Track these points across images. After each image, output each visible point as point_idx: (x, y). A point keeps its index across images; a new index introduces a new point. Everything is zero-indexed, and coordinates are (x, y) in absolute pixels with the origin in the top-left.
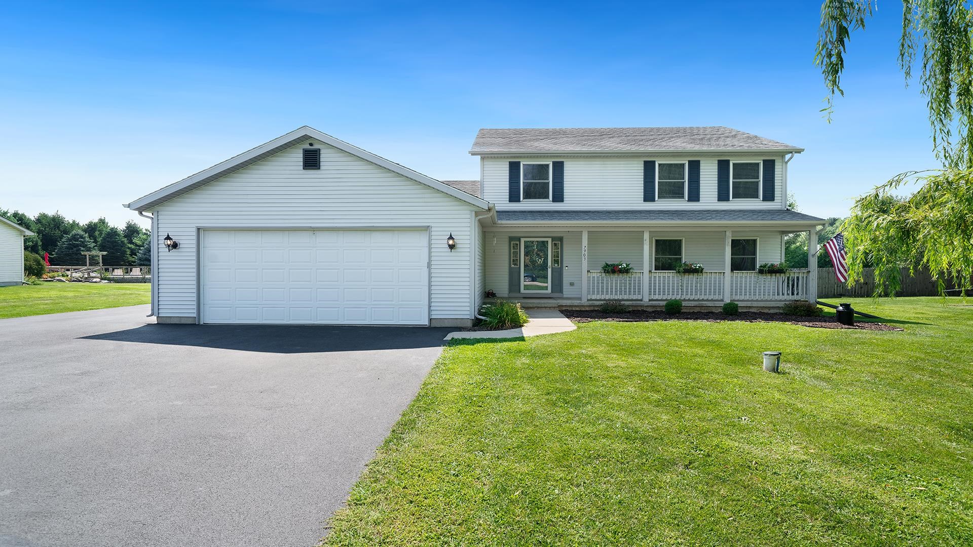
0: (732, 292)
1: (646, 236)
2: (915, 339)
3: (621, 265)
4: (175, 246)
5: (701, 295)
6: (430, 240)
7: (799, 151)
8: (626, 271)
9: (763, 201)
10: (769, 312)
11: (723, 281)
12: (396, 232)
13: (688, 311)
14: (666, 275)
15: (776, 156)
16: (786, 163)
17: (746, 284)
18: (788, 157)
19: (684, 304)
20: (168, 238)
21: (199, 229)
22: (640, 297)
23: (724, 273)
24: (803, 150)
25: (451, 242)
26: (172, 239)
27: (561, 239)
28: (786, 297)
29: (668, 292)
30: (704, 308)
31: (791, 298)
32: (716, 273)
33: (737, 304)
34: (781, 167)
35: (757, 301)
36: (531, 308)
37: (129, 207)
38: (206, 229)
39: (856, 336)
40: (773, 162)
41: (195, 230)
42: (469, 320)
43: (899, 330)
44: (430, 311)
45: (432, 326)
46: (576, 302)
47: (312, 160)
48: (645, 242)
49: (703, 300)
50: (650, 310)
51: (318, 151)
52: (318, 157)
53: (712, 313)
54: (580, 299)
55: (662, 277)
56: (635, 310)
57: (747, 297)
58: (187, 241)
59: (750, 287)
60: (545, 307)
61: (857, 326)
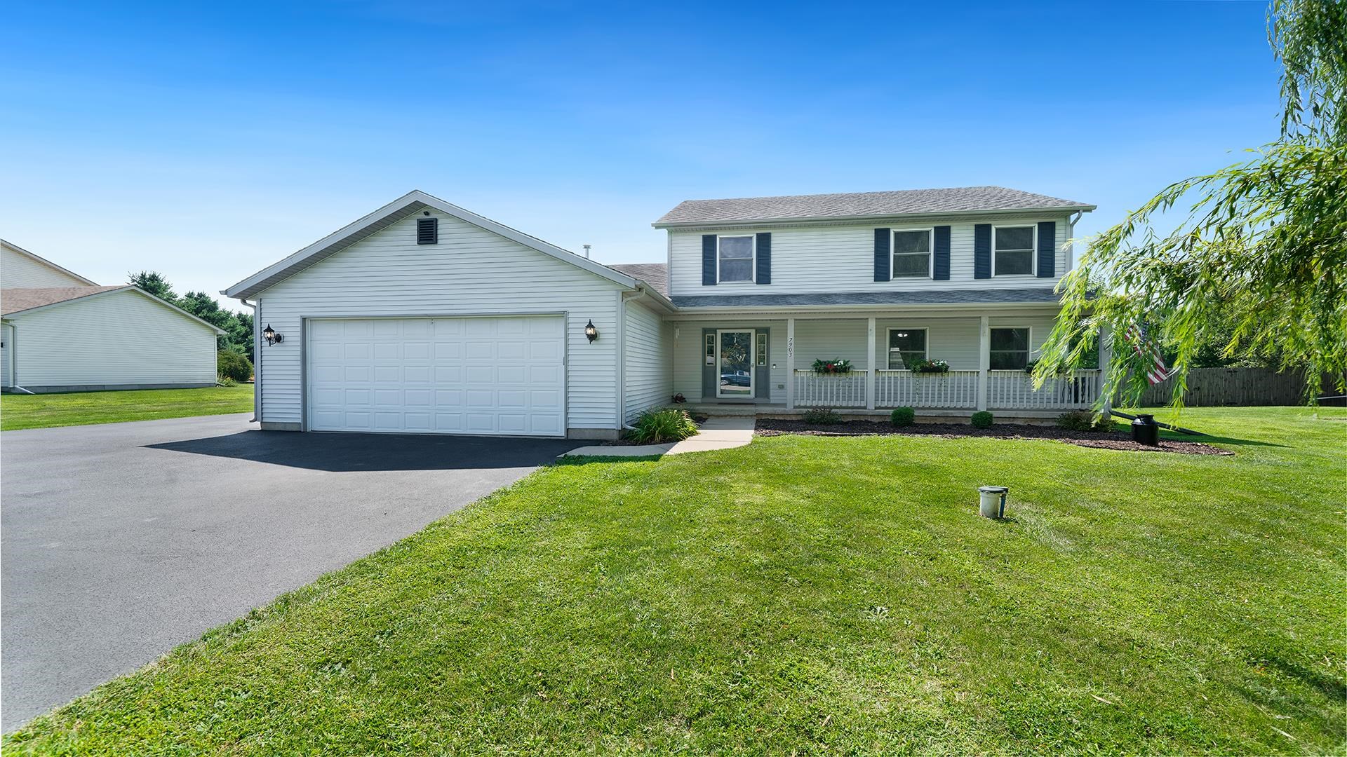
0: (988, 398)
1: (872, 325)
2: (1247, 468)
3: (837, 362)
4: (279, 339)
5: (946, 401)
6: (566, 329)
7: (1089, 209)
8: (844, 369)
9: (1038, 277)
10: (1042, 425)
11: (977, 383)
12: (528, 320)
13: (928, 422)
14: (898, 375)
15: (1058, 216)
16: (1072, 226)
17: (1009, 387)
18: (1073, 217)
19: (916, 413)
20: (269, 330)
21: (304, 319)
22: (863, 404)
23: (978, 372)
24: (1095, 207)
25: (590, 331)
26: (273, 331)
27: (767, 330)
28: (1066, 405)
29: (901, 397)
30: (949, 419)
31: (1073, 407)
32: (967, 372)
33: (992, 415)
34: (1063, 231)
35: (1025, 410)
36: (722, 416)
37: (226, 294)
38: (315, 319)
39: (1155, 462)
40: (1052, 225)
41: (299, 320)
42: (615, 432)
43: (1226, 453)
44: (567, 419)
45: (569, 438)
46: (779, 410)
47: (428, 233)
48: (869, 333)
49: (949, 408)
50: (876, 420)
51: (435, 221)
52: (435, 229)
53: (960, 425)
54: (785, 405)
55: (893, 378)
56: (855, 421)
57: (1011, 405)
58: (292, 334)
59: (1015, 391)
60: (741, 416)
61: (1163, 446)
